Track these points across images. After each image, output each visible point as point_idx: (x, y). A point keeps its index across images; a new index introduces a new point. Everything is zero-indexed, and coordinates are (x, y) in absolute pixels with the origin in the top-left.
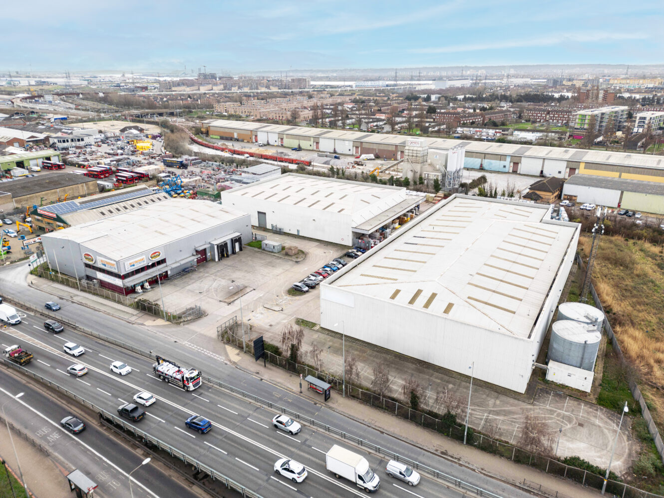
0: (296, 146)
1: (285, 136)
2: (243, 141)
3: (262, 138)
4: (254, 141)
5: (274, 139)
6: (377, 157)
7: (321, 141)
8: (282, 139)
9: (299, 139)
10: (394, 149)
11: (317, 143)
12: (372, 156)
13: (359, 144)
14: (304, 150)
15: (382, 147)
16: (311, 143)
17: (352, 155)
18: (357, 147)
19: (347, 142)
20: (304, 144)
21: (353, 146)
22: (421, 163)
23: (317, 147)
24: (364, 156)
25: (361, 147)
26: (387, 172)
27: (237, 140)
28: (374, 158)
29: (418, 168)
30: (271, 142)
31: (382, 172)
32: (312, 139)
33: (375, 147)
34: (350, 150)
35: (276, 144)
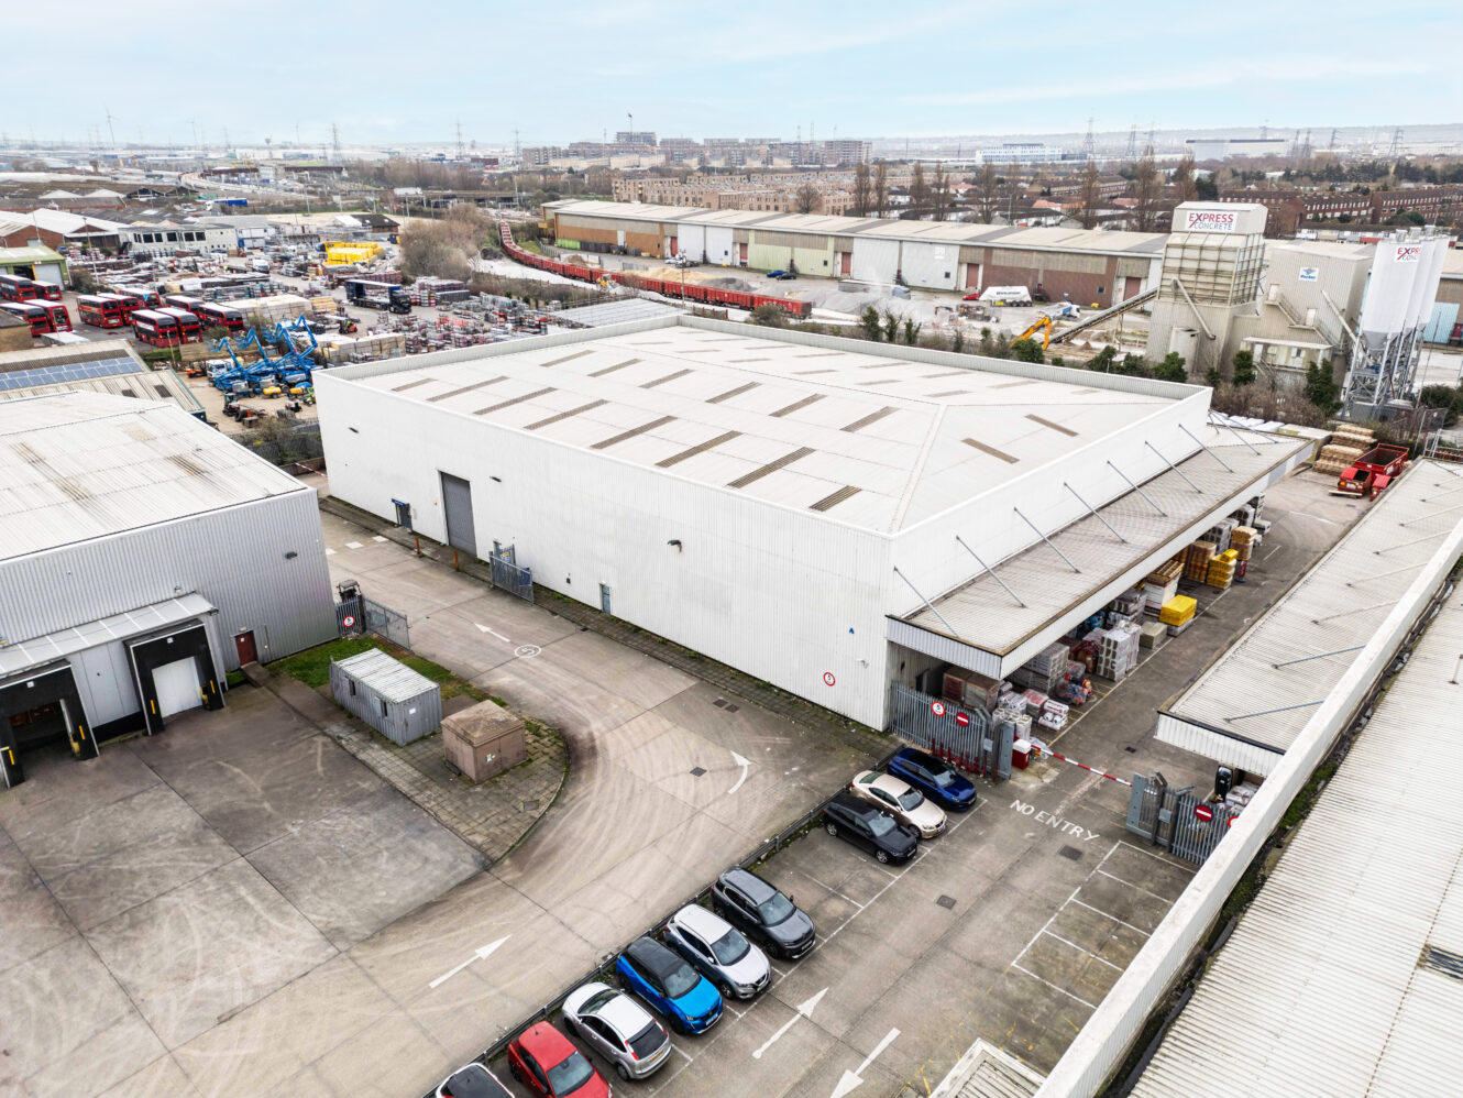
0: (784, 267)
1: (752, 236)
2: (637, 254)
3: (690, 244)
4: (668, 252)
5: (720, 246)
6: (1040, 297)
7: (858, 248)
8: (744, 246)
9: (792, 245)
10: (1103, 271)
11: (847, 255)
12: (1023, 292)
13: (978, 256)
14: (805, 276)
15: (1059, 265)
16: (828, 254)
17: (956, 292)
18: (972, 266)
19: (939, 250)
20: (808, 260)
21: (960, 263)
22: (1235, 301)
23: (846, 270)
24: (992, 292)
25: (984, 265)
26: (1078, 342)
27: (624, 252)
28: (1028, 298)
29: (1218, 319)
30: (713, 259)
31: (1057, 341)
32: (831, 243)
33: (1034, 263)
34: (947, 275)
35: (727, 261)
